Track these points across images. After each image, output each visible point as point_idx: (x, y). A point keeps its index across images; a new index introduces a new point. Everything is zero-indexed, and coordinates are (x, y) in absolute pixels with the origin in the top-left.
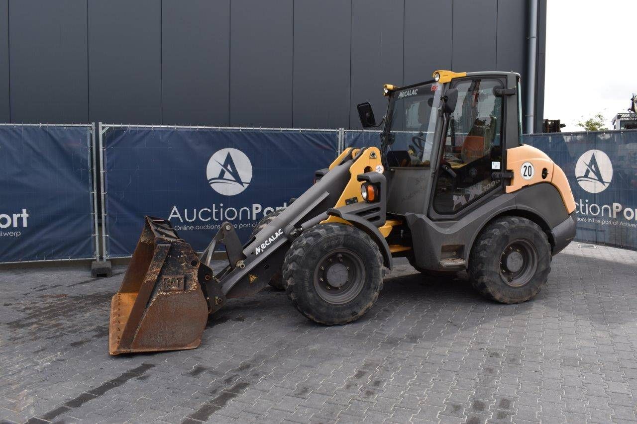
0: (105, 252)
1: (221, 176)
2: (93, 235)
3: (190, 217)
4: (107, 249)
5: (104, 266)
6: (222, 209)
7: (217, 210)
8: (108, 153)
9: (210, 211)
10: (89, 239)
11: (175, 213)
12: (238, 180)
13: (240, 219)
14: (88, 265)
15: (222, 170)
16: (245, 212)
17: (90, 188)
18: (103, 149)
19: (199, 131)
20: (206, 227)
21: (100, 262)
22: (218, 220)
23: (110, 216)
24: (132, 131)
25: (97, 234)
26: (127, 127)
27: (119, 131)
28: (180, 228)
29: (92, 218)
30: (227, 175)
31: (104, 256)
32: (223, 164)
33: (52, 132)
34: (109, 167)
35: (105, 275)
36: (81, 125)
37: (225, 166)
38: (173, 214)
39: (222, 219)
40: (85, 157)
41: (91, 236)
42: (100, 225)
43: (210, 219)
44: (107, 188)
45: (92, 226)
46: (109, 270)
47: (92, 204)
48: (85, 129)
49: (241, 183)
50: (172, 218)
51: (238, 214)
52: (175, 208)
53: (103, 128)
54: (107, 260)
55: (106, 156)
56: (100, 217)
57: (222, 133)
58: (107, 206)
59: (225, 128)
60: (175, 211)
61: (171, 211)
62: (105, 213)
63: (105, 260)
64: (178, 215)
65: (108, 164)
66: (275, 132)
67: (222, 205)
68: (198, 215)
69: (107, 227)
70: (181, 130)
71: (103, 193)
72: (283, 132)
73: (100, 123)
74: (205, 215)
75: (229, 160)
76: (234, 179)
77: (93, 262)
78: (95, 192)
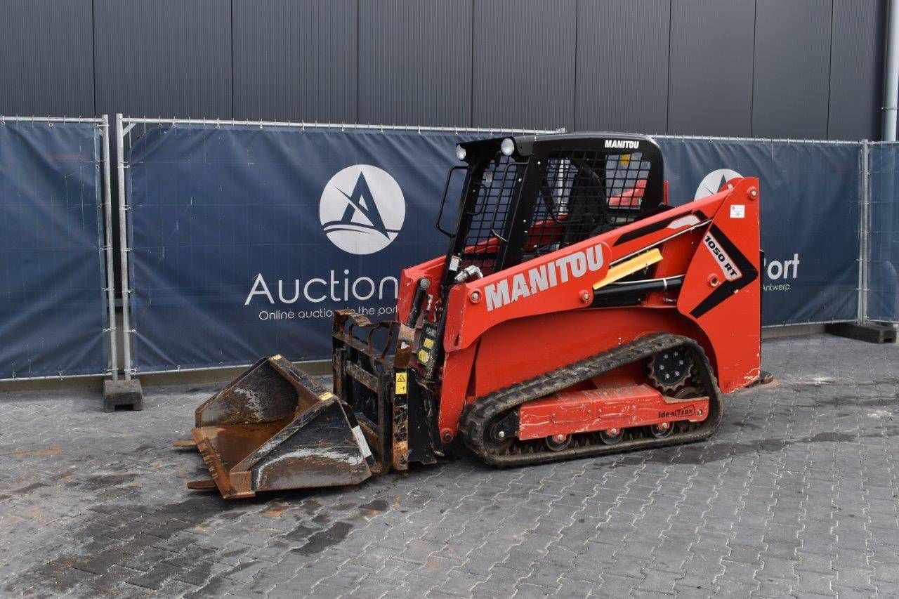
0: (128, 362)
1: (347, 218)
2: (105, 330)
3: (289, 292)
4: (132, 357)
5: (126, 389)
6: (346, 281)
7: (338, 282)
8: (133, 173)
9: (325, 283)
10: (98, 338)
11: (260, 288)
12: (378, 224)
13: (381, 297)
14: (96, 387)
15: (349, 205)
16: (389, 285)
17: (100, 241)
18: (125, 165)
19: (305, 133)
20: (316, 314)
21: (120, 382)
22: (339, 299)
23: (139, 294)
24: (178, 131)
25: (113, 327)
26: (171, 124)
27: (156, 131)
28: (269, 316)
29: (105, 297)
30: (359, 216)
31: (128, 370)
32: (350, 196)
33: (25, 133)
34: (136, 199)
35: (129, 407)
36: (82, 120)
37: (355, 198)
38: (257, 290)
39: (346, 299)
40: (89, 181)
41: (101, 331)
42: (119, 310)
43: (324, 297)
44: (131, 239)
45: (104, 313)
46: (138, 396)
47: (102, 271)
48: (89, 126)
49: (385, 231)
50: (254, 296)
51: (376, 289)
52: (260, 278)
53: (124, 125)
54: (133, 377)
55: (130, 180)
56: (118, 295)
57: (349, 135)
58: (133, 275)
59: (353, 126)
60: (260, 283)
61: (253, 284)
62: (129, 288)
63: (128, 378)
64: (266, 292)
65: (134, 194)
66: (447, 135)
67: (347, 272)
68: (302, 290)
69: (132, 315)
70: (272, 130)
71: (124, 249)
72: (461, 136)
73: (120, 116)
74: (316, 290)
75: (362, 188)
76: (370, 224)
77: (106, 382)
78: (110, 249)
